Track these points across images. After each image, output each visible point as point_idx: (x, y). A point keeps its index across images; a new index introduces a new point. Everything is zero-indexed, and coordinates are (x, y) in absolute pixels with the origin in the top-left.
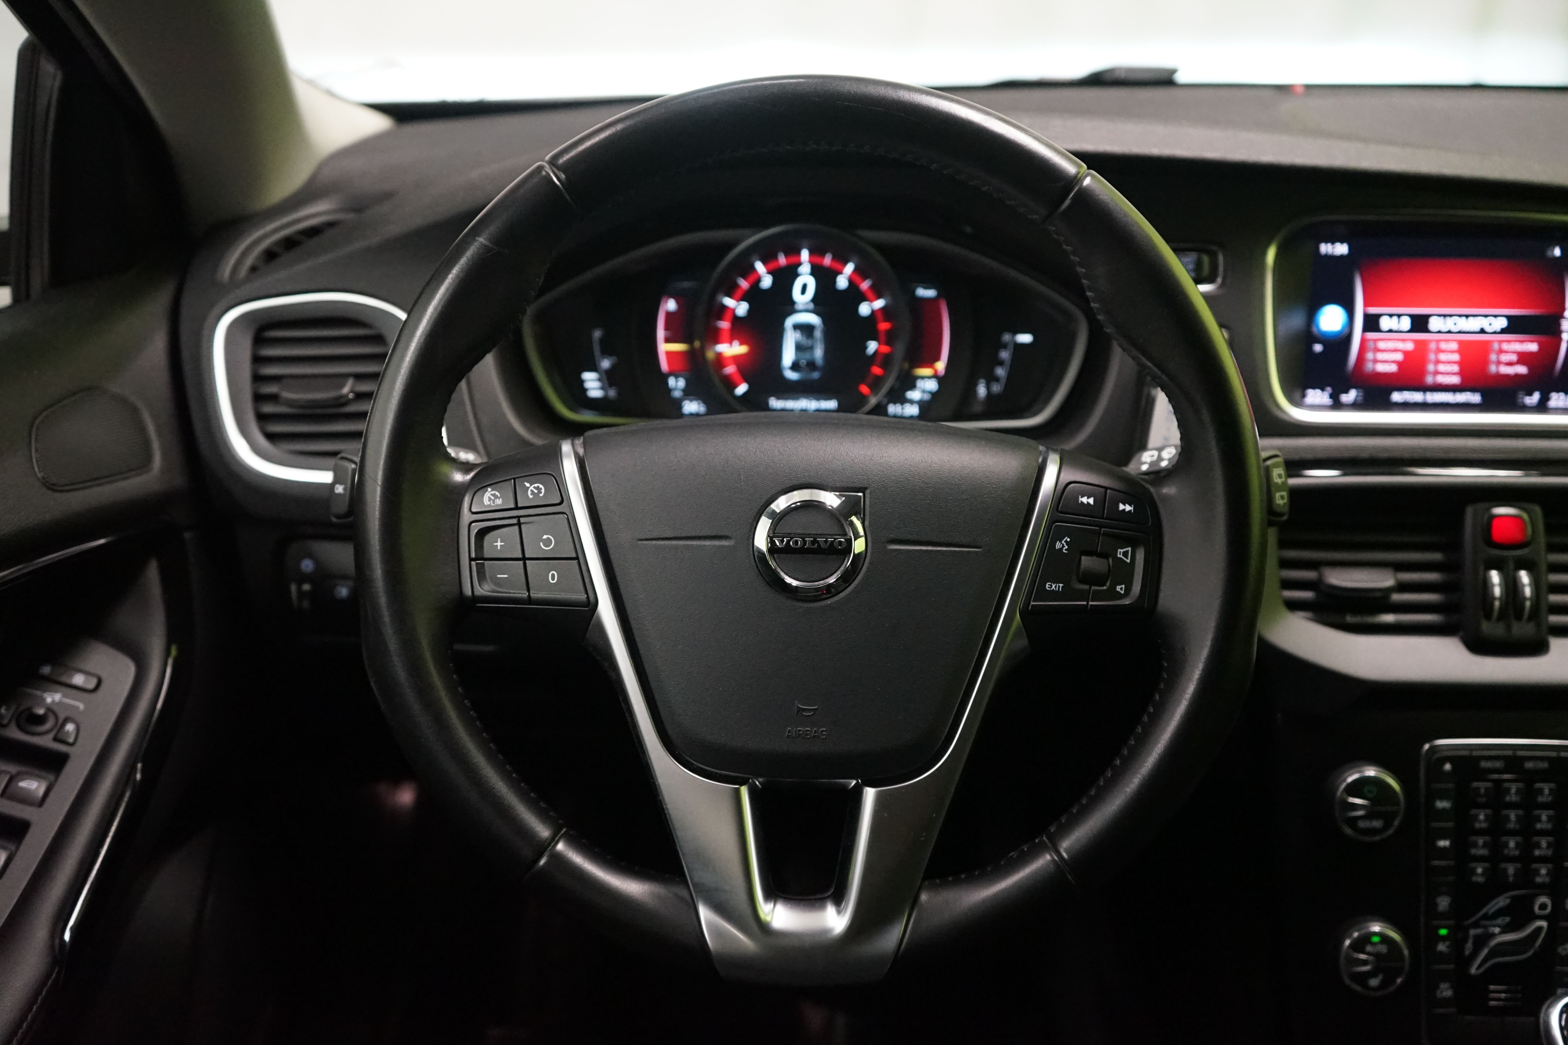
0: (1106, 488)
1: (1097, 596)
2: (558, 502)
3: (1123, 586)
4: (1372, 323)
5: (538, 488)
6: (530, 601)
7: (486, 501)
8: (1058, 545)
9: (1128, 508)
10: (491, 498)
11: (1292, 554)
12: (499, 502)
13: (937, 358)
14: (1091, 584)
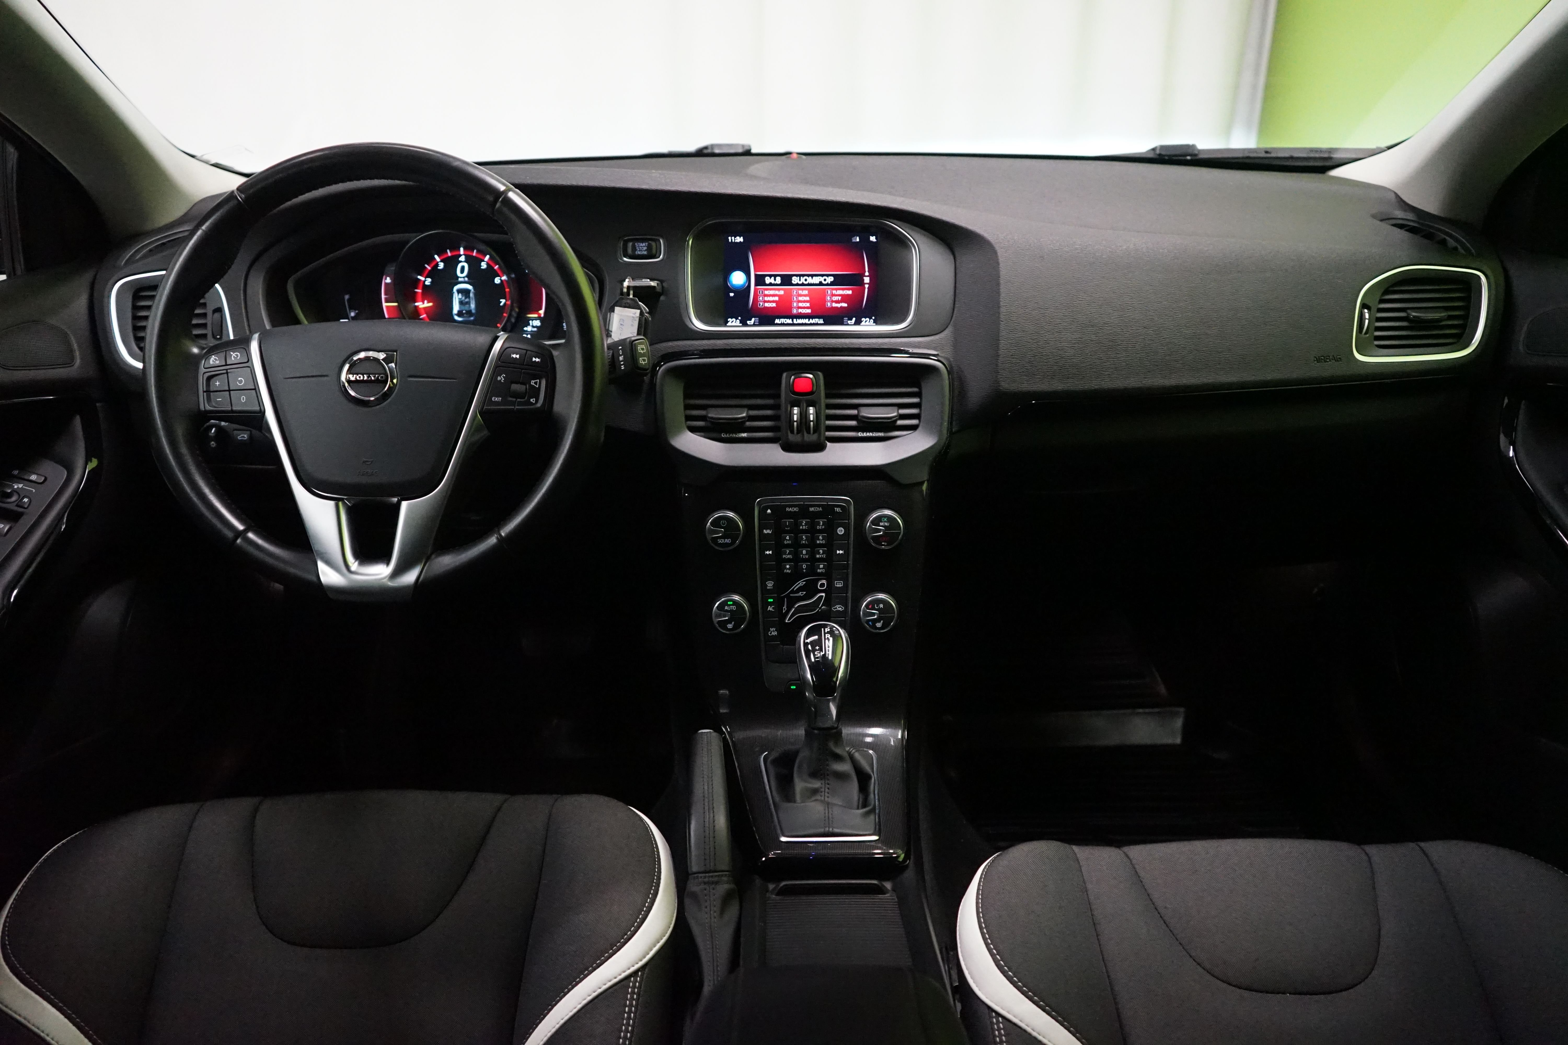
0: (527, 350)
1: (520, 404)
2: (246, 361)
3: (534, 399)
4: (760, 280)
5: (237, 355)
6: (232, 411)
7: (211, 362)
8: (499, 378)
9: (537, 360)
10: (214, 360)
11: (693, 402)
12: (217, 362)
13: (541, 309)
14: (517, 398)
